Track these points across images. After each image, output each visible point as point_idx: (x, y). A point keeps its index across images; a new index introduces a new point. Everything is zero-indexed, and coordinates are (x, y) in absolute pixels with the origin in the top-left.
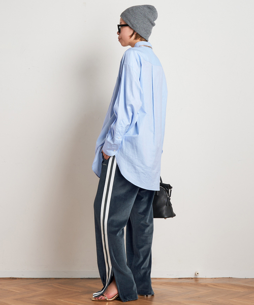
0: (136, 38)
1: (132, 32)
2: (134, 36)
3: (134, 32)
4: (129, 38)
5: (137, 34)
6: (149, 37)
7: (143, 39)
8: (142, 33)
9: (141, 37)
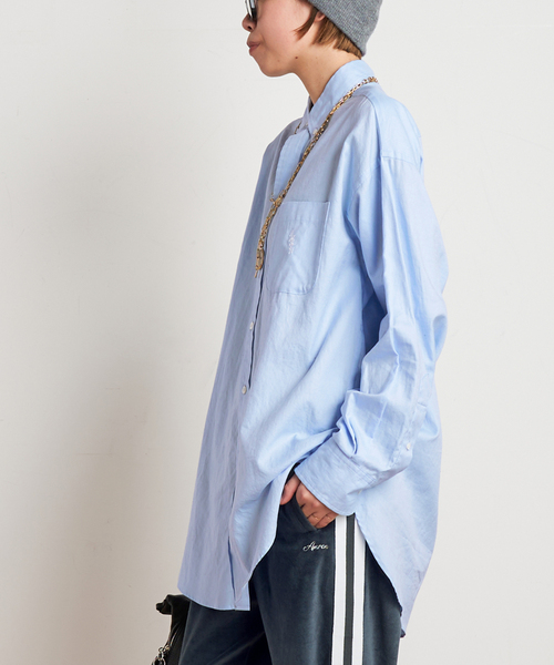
0: (319, 39)
1: (305, 13)
2: (313, 29)
3: (315, 11)
4: (293, 37)
5: (326, 19)
6: (368, 35)
7: (347, 44)
8: (345, 19)
9: (340, 32)
